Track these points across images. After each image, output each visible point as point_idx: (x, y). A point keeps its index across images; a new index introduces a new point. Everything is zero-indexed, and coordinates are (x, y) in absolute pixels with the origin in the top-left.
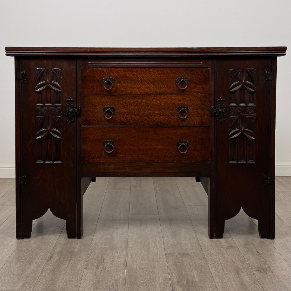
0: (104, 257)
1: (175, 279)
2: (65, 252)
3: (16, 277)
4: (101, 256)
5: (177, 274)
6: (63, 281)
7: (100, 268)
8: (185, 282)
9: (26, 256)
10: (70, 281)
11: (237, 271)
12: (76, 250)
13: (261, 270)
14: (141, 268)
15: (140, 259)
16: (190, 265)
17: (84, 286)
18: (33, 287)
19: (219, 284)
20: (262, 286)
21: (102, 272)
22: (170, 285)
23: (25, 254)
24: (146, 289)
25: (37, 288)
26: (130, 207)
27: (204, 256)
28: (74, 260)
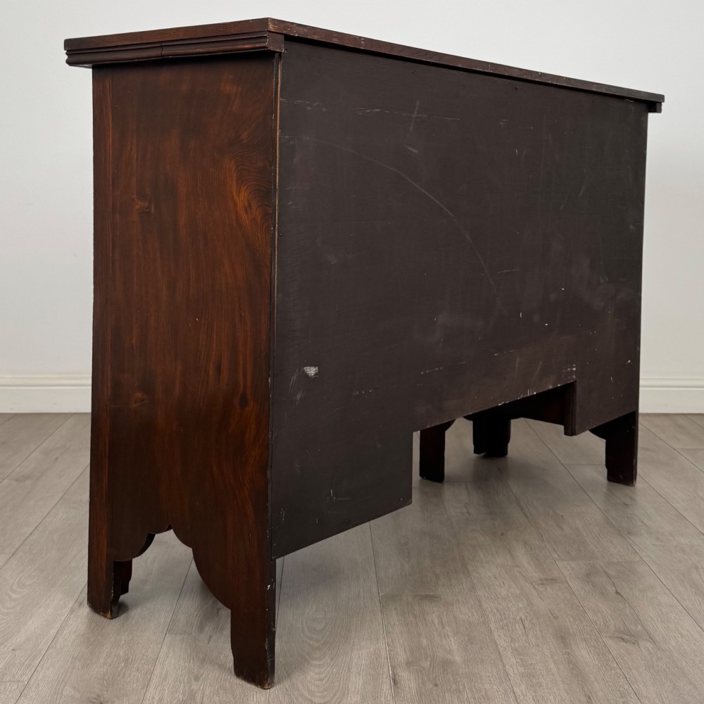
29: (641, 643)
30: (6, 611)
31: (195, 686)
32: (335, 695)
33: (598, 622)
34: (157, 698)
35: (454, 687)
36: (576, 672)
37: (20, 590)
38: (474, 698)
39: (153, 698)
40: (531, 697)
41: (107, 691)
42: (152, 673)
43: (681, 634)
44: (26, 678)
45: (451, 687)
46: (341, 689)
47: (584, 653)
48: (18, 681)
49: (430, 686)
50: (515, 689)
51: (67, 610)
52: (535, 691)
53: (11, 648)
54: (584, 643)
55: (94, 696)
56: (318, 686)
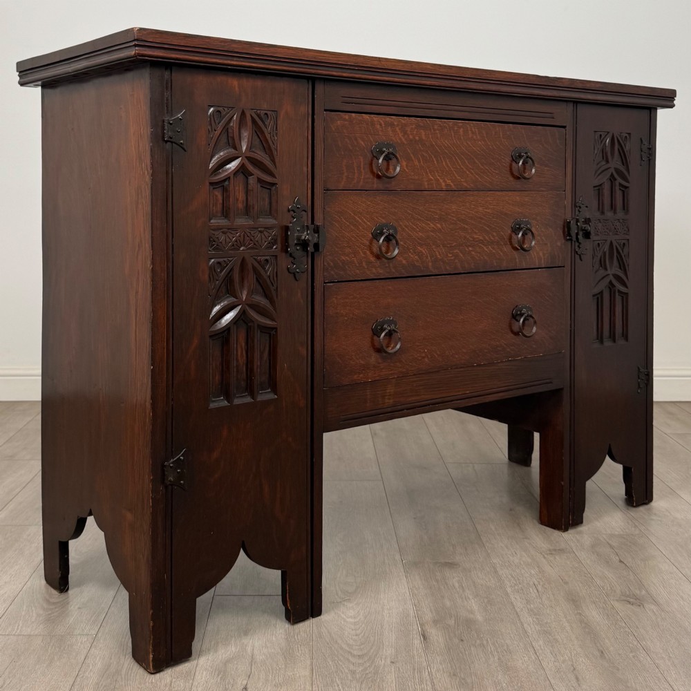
1: (428, 616)
3: (56, 608)
5: (431, 605)
8: (452, 622)
11: (573, 600)
13: (631, 600)
15: (344, 573)
16: (463, 588)
17: (216, 629)
18: (97, 629)
19: (532, 626)
20: (634, 632)
22: (416, 628)
24: (362, 634)
25: (105, 632)
27: (495, 568)
29: (646, 605)
31: (245, 639)
32: (371, 648)
33: (605, 587)
35: (478, 641)
36: (588, 630)
38: (498, 652)
39: (209, 649)
40: (548, 651)
42: (205, 629)
43: (682, 597)
44: (94, 632)
45: (476, 642)
46: (376, 642)
47: (594, 613)
48: (87, 635)
49: (456, 641)
50: (533, 644)
52: (552, 646)
53: (77, 607)
54: (594, 605)
56: (355, 640)
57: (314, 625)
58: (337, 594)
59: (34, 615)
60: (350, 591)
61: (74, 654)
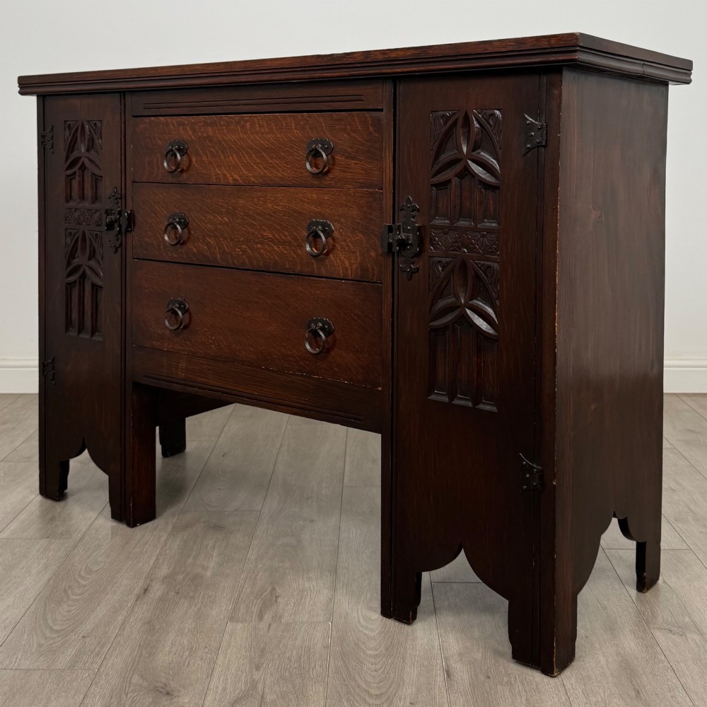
0: (279, 591)
1: (455, 648)
2: (180, 577)
3: (59, 636)
4: (269, 589)
6: (174, 649)
7: (267, 617)
8: (479, 656)
9: (84, 586)
10: (191, 649)
11: (610, 628)
12: (209, 573)
13: (674, 629)
14: (370, 619)
15: (368, 596)
17: (226, 662)
18: (99, 663)
20: (674, 667)
21: (271, 627)
22: (440, 663)
23: (83, 582)
24: (382, 670)
25: (109, 666)
26: (347, 467)
28: (204, 596)
29: (689, 635)
30: (75, 597)
31: (256, 676)
32: (390, 687)
33: (646, 613)
34: (220, 688)
35: (505, 679)
36: (624, 665)
37: (87, 576)
38: (526, 691)
39: (217, 688)
40: (580, 690)
41: (173, 680)
42: (215, 663)
44: (97, 666)
45: (503, 679)
46: (396, 679)
47: (632, 644)
48: (89, 669)
49: (482, 678)
50: (565, 682)
51: (132, 598)
52: (585, 685)
53: (81, 636)
54: (632, 635)
55: (161, 685)
56: (374, 677)
57: (331, 658)
58: (359, 622)
59: (35, 645)
60: (372, 618)
61: (73, 692)
